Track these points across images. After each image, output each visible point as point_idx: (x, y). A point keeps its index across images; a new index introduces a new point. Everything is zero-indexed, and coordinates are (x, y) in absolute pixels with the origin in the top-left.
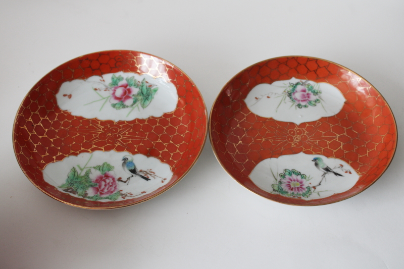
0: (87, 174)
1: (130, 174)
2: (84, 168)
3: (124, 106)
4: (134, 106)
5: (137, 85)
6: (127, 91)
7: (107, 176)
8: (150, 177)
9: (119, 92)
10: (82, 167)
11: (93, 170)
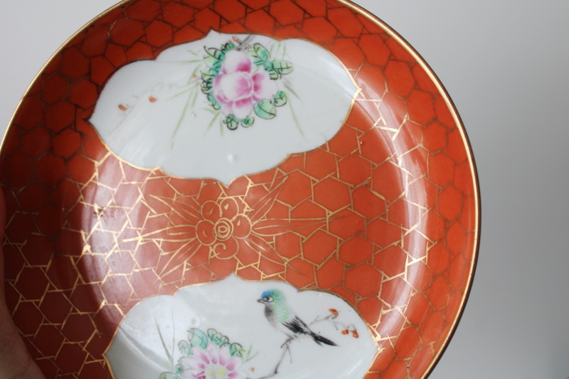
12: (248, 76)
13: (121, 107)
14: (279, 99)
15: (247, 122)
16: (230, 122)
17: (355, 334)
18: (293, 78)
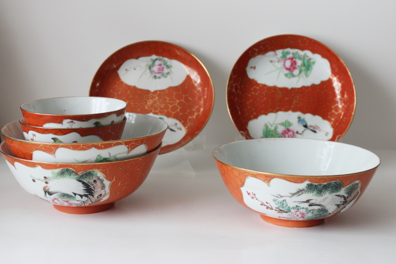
0: (276, 129)
1: (303, 128)
2: (273, 124)
3: (293, 76)
4: (301, 75)
5: (300, 58)
6: (294, 63)
7: (289, 130)
8: (317, 131)
9: (288, 64)
10: (272, 123)
11: (279, 126)
12: (161, 67)
13: (126, 70)
14: (168, 73)
15: (159, 78)
16: (155, 77)
17: (181, 129)
18: (173, 69)
